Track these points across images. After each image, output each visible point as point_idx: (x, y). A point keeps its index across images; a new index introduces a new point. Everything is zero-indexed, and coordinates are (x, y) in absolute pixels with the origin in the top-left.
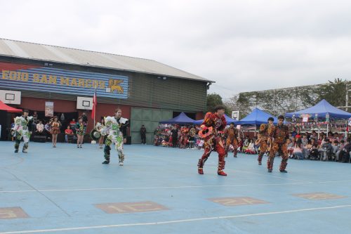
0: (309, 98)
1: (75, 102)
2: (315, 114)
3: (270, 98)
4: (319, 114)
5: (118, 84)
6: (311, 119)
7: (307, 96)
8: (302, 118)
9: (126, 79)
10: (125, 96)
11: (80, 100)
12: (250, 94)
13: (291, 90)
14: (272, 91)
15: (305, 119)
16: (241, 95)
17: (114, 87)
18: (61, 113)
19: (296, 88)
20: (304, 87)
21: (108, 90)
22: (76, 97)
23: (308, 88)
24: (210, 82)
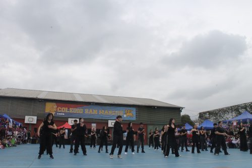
0: (240, 112)
1: (108, 123)
2: (240, 120)
3: (217, 114)
4: (243, 120)
5: (130, 112)
6: (239, 123)
7: (238, 110)
8: (233, 123)
9: (134, 109)
10: (134, 118)
11: (110, 122)
12: (205, 113)
13: (228, 108)
14: (217, 110)
15: (235, 124)
16: (200, 114)
17: (128, 114)
18: (100, 130)
19: (231, 107)
20: (235, 106)
21: (125, 116)
22: (108, 120)
23: (238, 106)
24: (182, 108)
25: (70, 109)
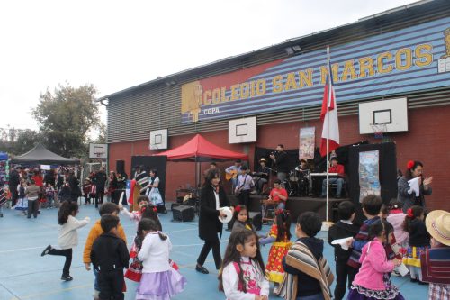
22: (355, 105)
25: (233, 87)
